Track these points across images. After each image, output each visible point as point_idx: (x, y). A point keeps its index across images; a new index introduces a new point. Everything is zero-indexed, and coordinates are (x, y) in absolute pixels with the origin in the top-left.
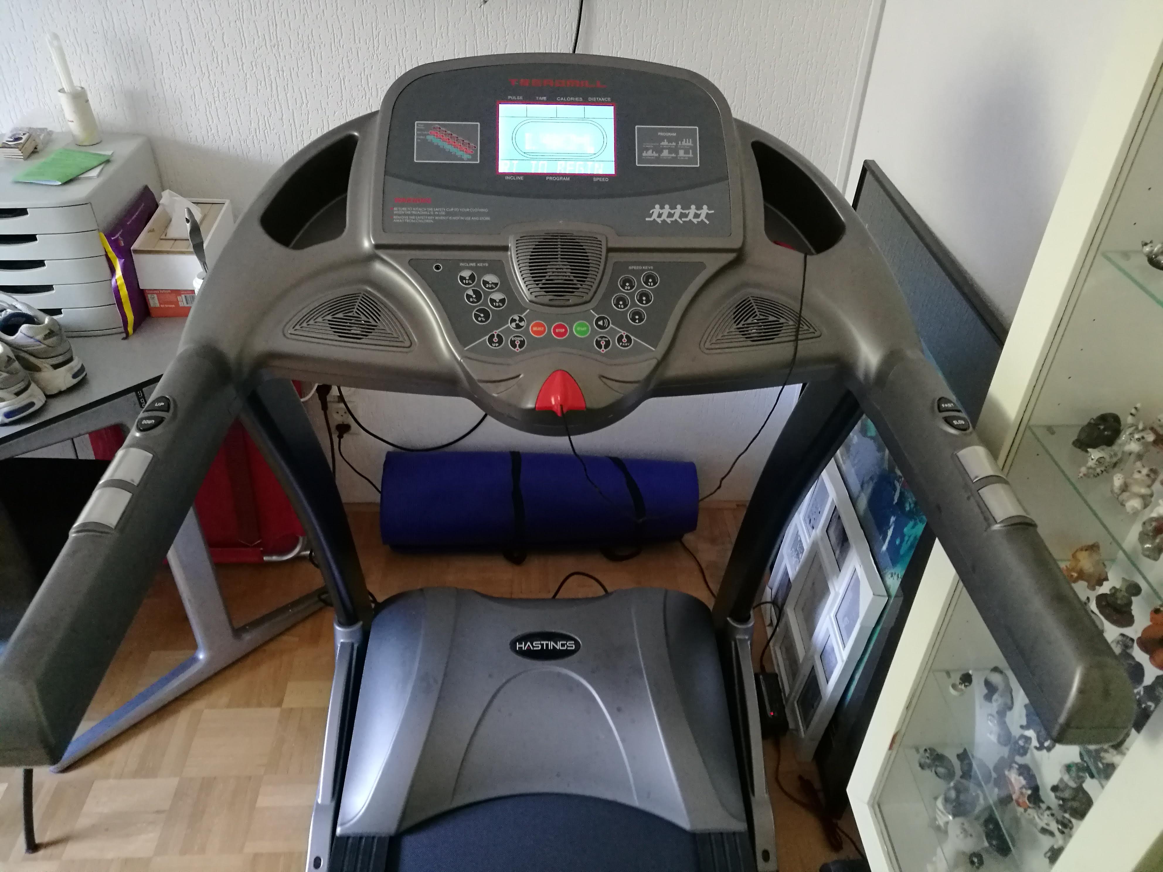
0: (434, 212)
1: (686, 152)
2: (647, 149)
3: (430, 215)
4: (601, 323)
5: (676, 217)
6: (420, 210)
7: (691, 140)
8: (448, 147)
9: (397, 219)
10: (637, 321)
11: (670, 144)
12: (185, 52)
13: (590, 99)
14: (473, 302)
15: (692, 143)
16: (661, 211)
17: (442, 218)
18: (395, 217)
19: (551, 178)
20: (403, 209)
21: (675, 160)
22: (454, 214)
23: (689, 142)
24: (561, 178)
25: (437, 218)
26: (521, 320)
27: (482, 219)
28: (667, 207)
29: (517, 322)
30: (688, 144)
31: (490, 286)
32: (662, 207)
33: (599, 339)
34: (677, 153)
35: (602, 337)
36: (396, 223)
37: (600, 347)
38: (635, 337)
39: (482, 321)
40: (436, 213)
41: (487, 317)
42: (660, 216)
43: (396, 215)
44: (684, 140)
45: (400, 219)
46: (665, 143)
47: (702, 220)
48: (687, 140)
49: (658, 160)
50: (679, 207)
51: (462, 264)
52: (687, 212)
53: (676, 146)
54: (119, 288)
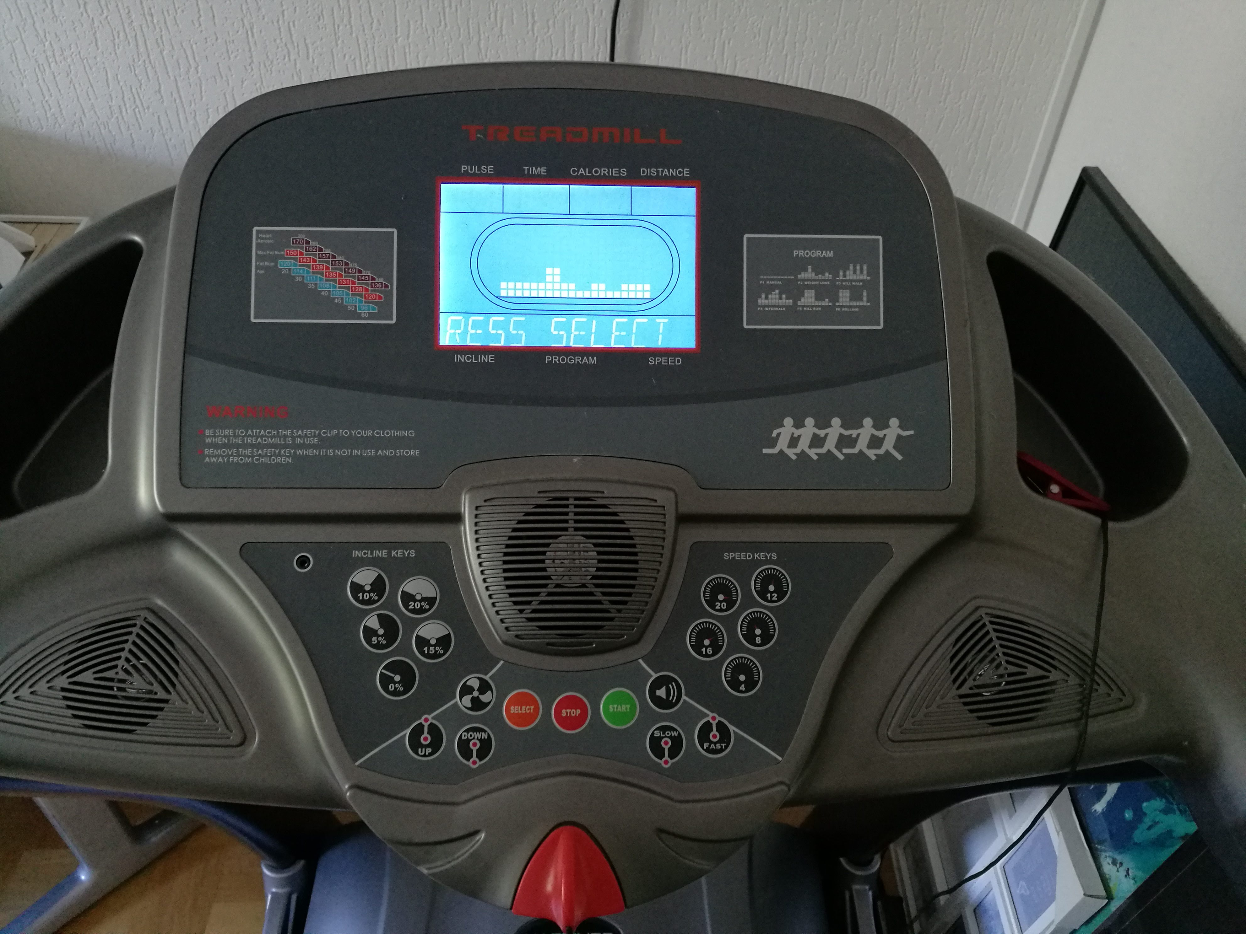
0: (294, 438)
1: (856, 295)
2: (769, 290)
3: (286, 446)
4: (661, 693)
5: (830, 445)
6: (264, 436)
7: (865, 266)
8: (325, 286)
9: (211, 457)
10: (743, 688)
11: (820, 277)
13: (644, 172)
14: (378, 646)
15: (869, 274)
16: (797, 433)
17: (310, 452)
18: (206, 452)
19: (555, 359)
20: (227, 432)
21: (827, 314)
22: (338, 442)
23: (862, 272)
24: (578, 359)
25: (299, 452)
26: (484, 687)
27: (400, 452)
28: (810, 421)
29: (476, 694)
30: (858, 276)
31: (418, 606)
32: (799, 424)
33: (657, 734)
34: (835, 298)
35: (663, 729)
36: (210, 464)
37: (659, 752)
38: (737, 727)
39: (395, 693)
40: (299, 441)
41: (408, 681)
42: (794, 442)
43: (210, 446)
44: (851, 266)
45: (218, 456)
46: (809, 274)
47: (887, 452)
48: (858, 266)
49: (792, 314)
50: (836, 422)
51: (356, 554)
52: (854, 433)
53: (833, 281)
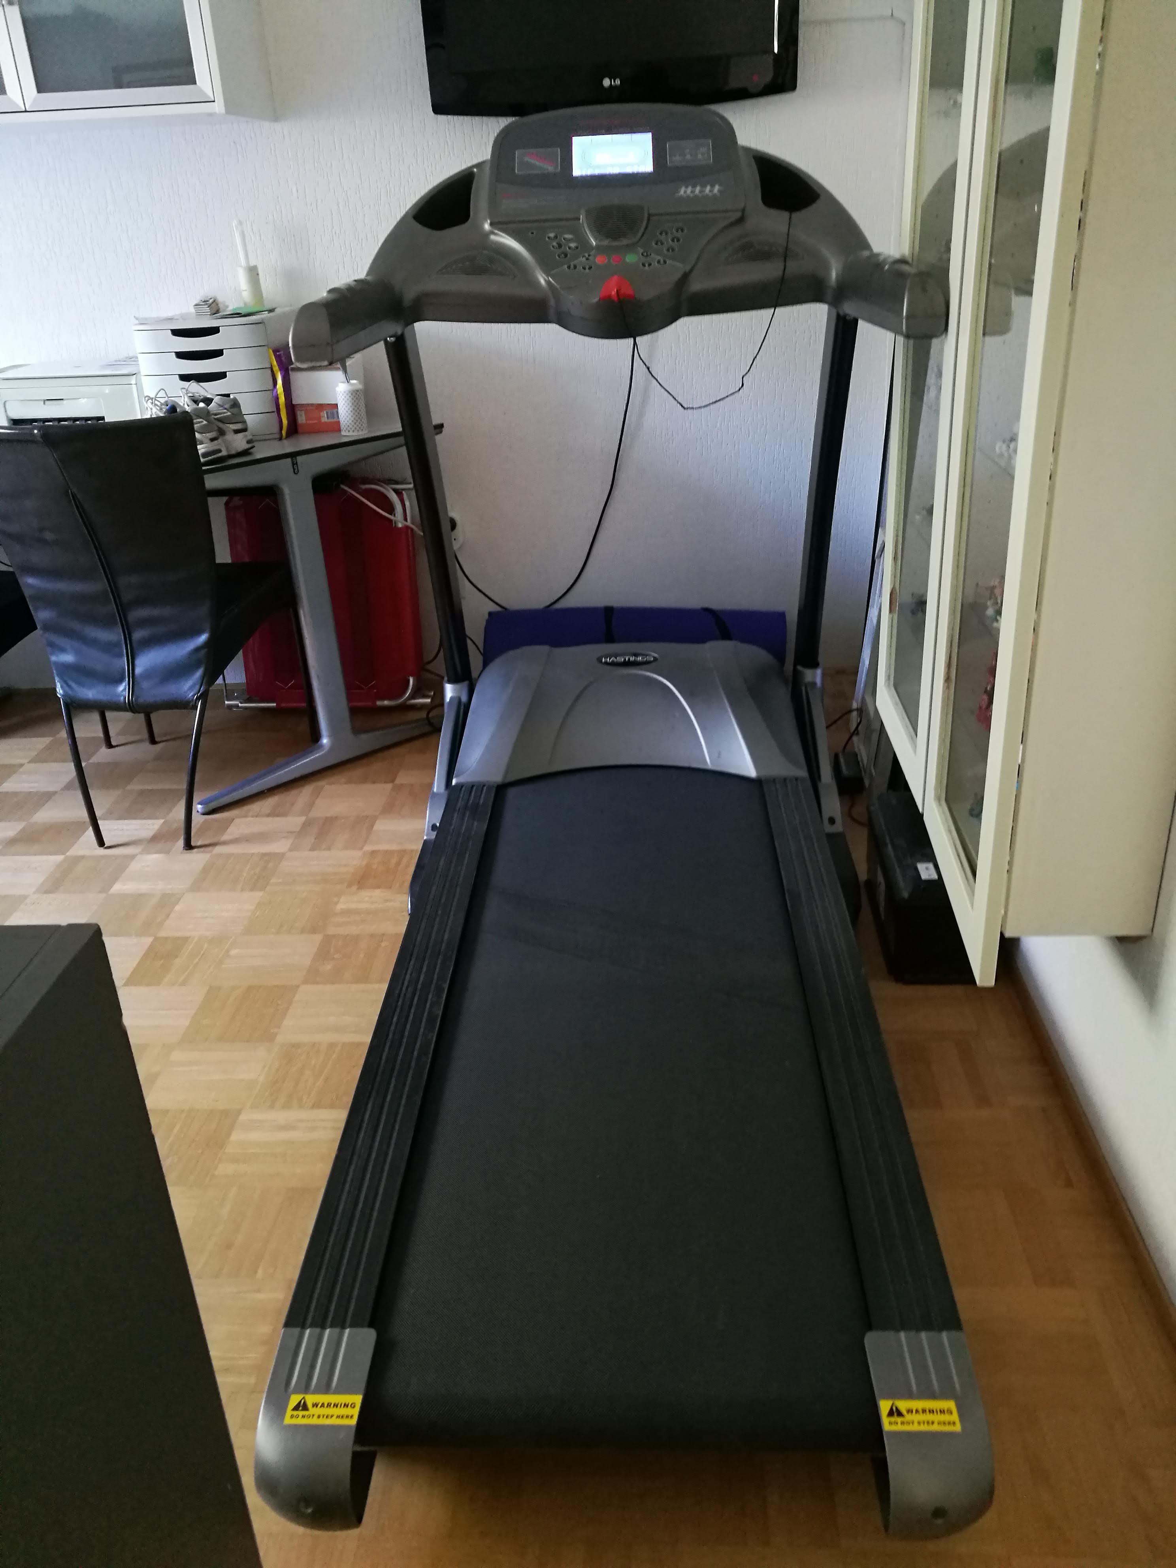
1: (703, 156)
2: (676, 155)
4: (645, 254)
5: (696, 192)
8: (539, 164)
10: (671, 252)
11: (691, 151)
12: (334, 233)
13: (635, 130)
14: (556, 249)
15: (707, 150)
16: (686, 190)
17: (535, 204)
20: (507, 200)
21: (694, 160)
25: (531, 205)
26: (590, 255)
27: (561, 203)
28: (690, 187)
29: (587, 257)
30: (704, 150)
31: (569, 240)
32: (686, 188)
34: (696, 157)
35: (646, 262)
36: (505, 209)
37: (644, 266)
38: (670, 260)
39: (563, 259)
40: (531, 202)
41: (566, 256)
42: (685, 192)
43: (504, 205)
44: (702, 148)
45: (507, 207)
46: (688, 151)
47: (715, 194)
49: (683, 161)
50: (698, 187)
51: (548, 230)
52: (704, 189)
53: (695, 152)
54: (279, 396)
